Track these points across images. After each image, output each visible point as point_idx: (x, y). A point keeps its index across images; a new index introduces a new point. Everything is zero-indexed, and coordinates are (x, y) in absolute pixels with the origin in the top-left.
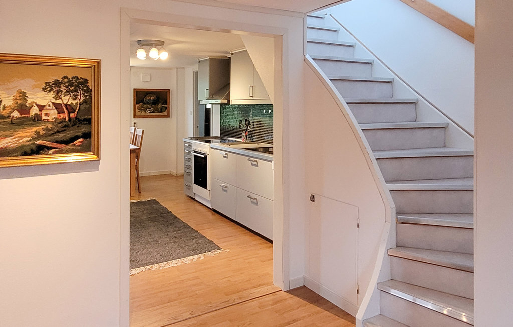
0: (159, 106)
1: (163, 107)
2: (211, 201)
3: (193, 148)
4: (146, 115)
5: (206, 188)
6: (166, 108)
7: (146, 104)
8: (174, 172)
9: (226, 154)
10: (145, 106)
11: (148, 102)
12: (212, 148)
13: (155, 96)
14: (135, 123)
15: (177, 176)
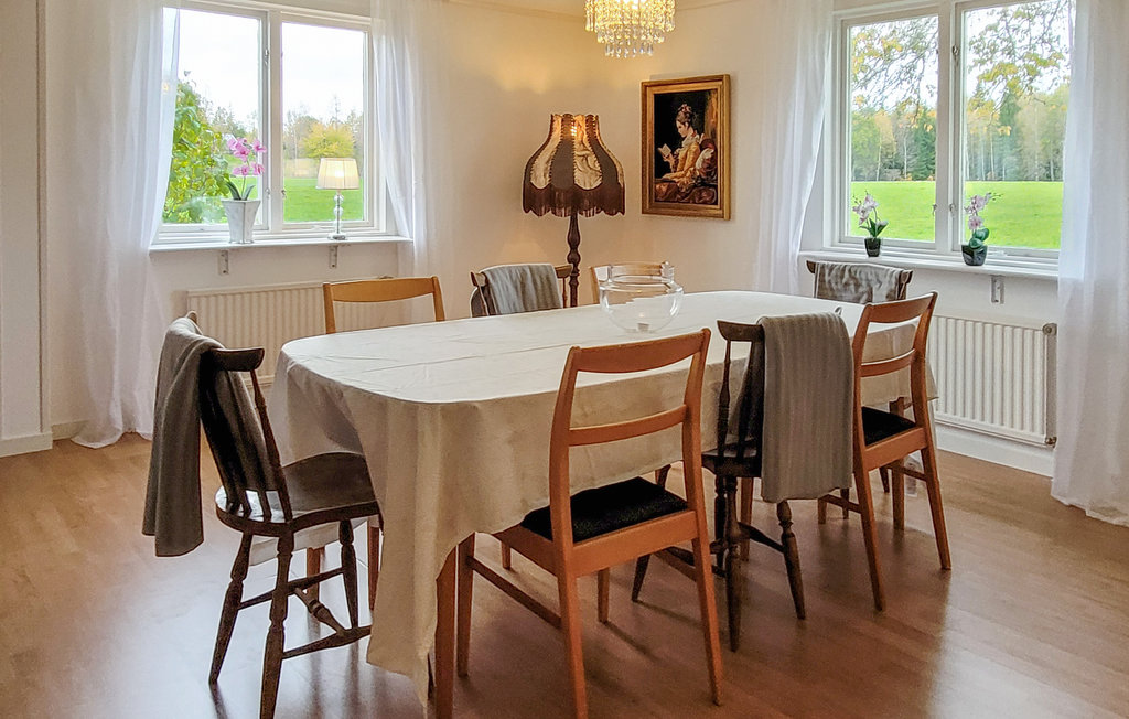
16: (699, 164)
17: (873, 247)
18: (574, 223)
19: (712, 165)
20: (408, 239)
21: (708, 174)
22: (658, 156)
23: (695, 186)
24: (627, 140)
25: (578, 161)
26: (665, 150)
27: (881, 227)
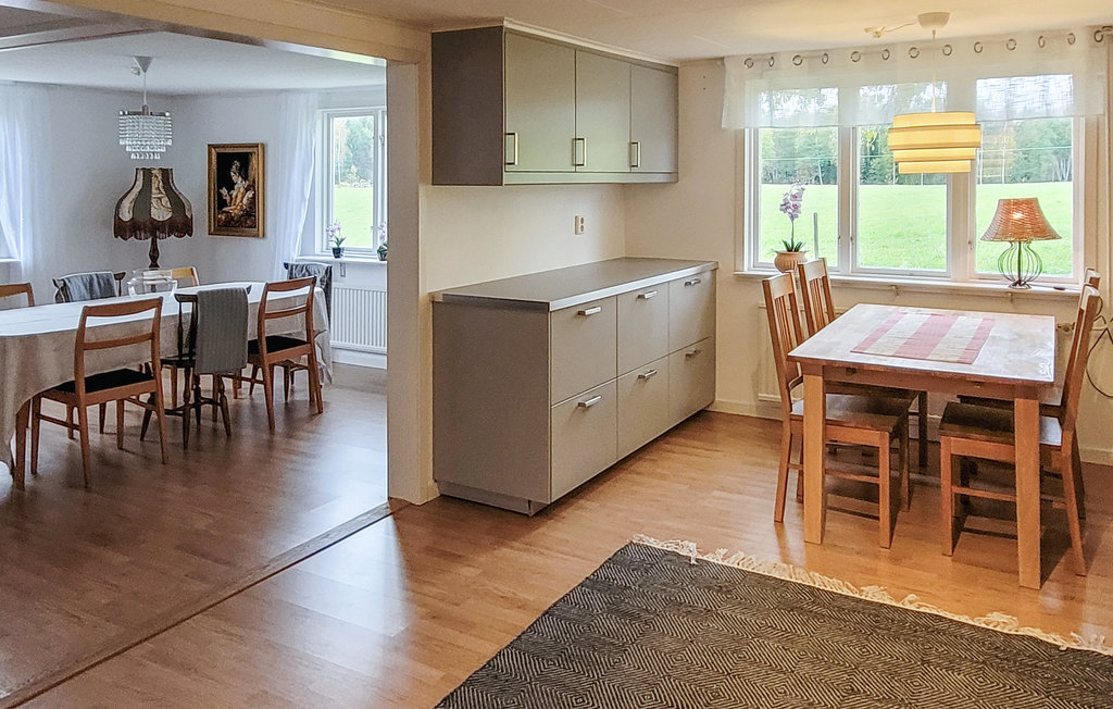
16: (245, 201)
17: (337, 252)
18: (154, 243)
19: (253, 201)
20: (18, 260)
21: (250, 208)
22: (220, 195)
23: (243, 216)
24: (194, 184)
25: (153, 201)
26: (224, 191)
27: (342, 240)
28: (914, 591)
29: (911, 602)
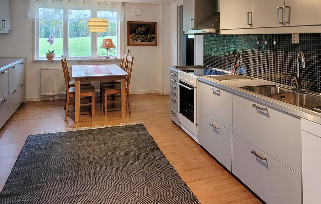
0: (149, 36)
1: (151, 37)
2: (198, 137)
3: (179, 77)
4: (137, 43)
5: (193, 122)
6: (154, 38)
7: (137, 34)
8: (161, 92)
9: (218, 91)
10: (137, 36)
11: (139, 33)
12: (199, 81)
13: (145, 28)
14: (129, 50)
15: (163, 96)
28: (104, 124)
29: (106, 126)
